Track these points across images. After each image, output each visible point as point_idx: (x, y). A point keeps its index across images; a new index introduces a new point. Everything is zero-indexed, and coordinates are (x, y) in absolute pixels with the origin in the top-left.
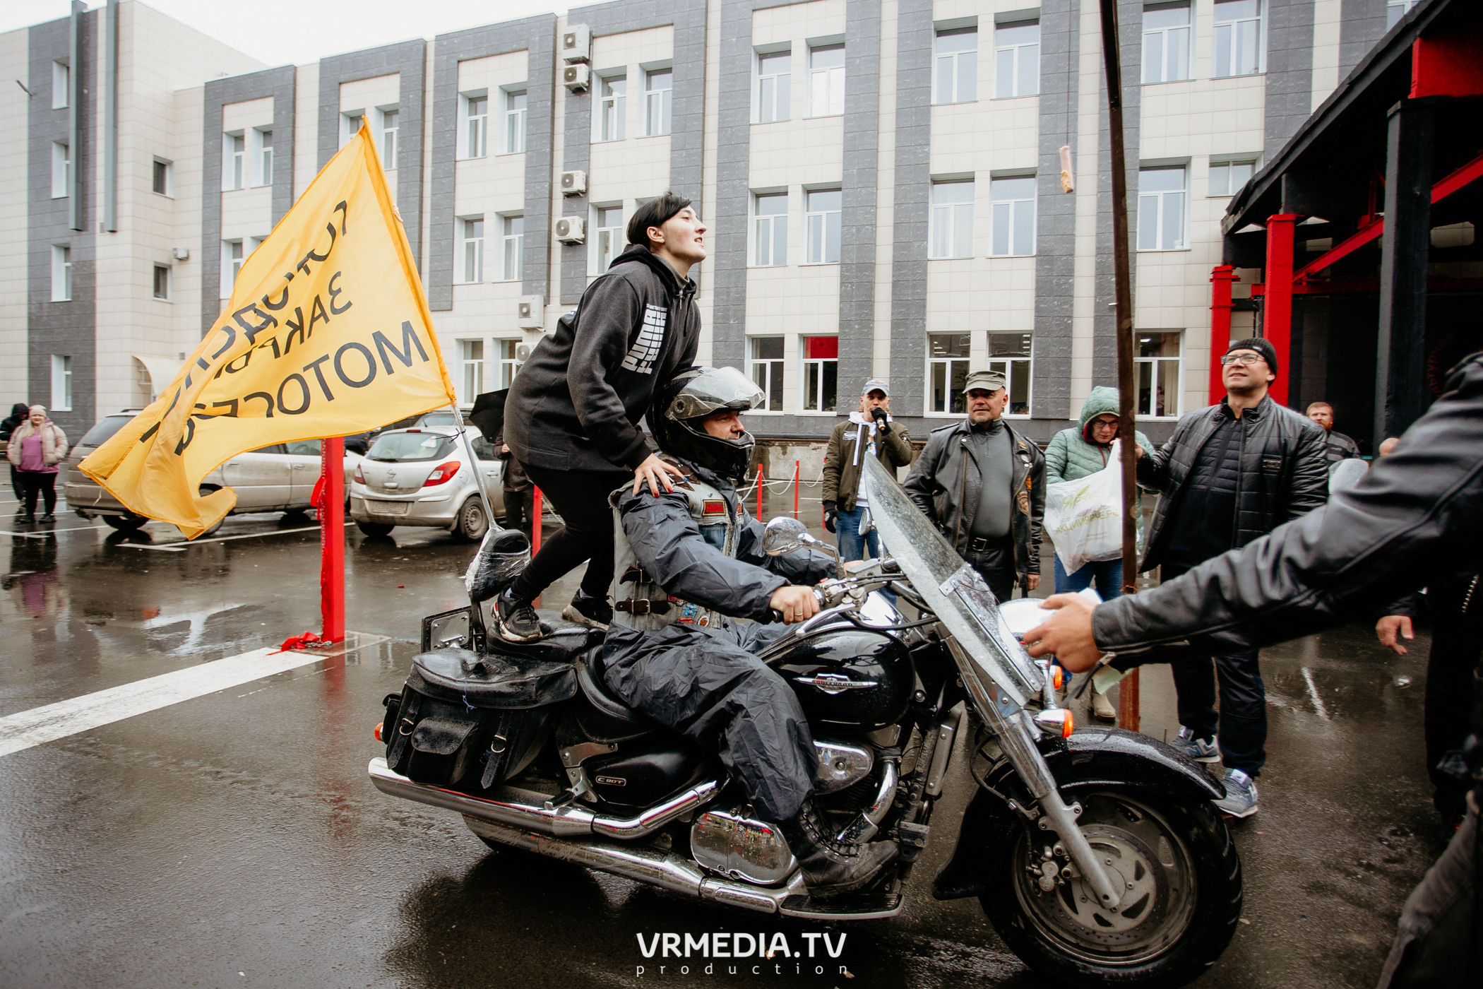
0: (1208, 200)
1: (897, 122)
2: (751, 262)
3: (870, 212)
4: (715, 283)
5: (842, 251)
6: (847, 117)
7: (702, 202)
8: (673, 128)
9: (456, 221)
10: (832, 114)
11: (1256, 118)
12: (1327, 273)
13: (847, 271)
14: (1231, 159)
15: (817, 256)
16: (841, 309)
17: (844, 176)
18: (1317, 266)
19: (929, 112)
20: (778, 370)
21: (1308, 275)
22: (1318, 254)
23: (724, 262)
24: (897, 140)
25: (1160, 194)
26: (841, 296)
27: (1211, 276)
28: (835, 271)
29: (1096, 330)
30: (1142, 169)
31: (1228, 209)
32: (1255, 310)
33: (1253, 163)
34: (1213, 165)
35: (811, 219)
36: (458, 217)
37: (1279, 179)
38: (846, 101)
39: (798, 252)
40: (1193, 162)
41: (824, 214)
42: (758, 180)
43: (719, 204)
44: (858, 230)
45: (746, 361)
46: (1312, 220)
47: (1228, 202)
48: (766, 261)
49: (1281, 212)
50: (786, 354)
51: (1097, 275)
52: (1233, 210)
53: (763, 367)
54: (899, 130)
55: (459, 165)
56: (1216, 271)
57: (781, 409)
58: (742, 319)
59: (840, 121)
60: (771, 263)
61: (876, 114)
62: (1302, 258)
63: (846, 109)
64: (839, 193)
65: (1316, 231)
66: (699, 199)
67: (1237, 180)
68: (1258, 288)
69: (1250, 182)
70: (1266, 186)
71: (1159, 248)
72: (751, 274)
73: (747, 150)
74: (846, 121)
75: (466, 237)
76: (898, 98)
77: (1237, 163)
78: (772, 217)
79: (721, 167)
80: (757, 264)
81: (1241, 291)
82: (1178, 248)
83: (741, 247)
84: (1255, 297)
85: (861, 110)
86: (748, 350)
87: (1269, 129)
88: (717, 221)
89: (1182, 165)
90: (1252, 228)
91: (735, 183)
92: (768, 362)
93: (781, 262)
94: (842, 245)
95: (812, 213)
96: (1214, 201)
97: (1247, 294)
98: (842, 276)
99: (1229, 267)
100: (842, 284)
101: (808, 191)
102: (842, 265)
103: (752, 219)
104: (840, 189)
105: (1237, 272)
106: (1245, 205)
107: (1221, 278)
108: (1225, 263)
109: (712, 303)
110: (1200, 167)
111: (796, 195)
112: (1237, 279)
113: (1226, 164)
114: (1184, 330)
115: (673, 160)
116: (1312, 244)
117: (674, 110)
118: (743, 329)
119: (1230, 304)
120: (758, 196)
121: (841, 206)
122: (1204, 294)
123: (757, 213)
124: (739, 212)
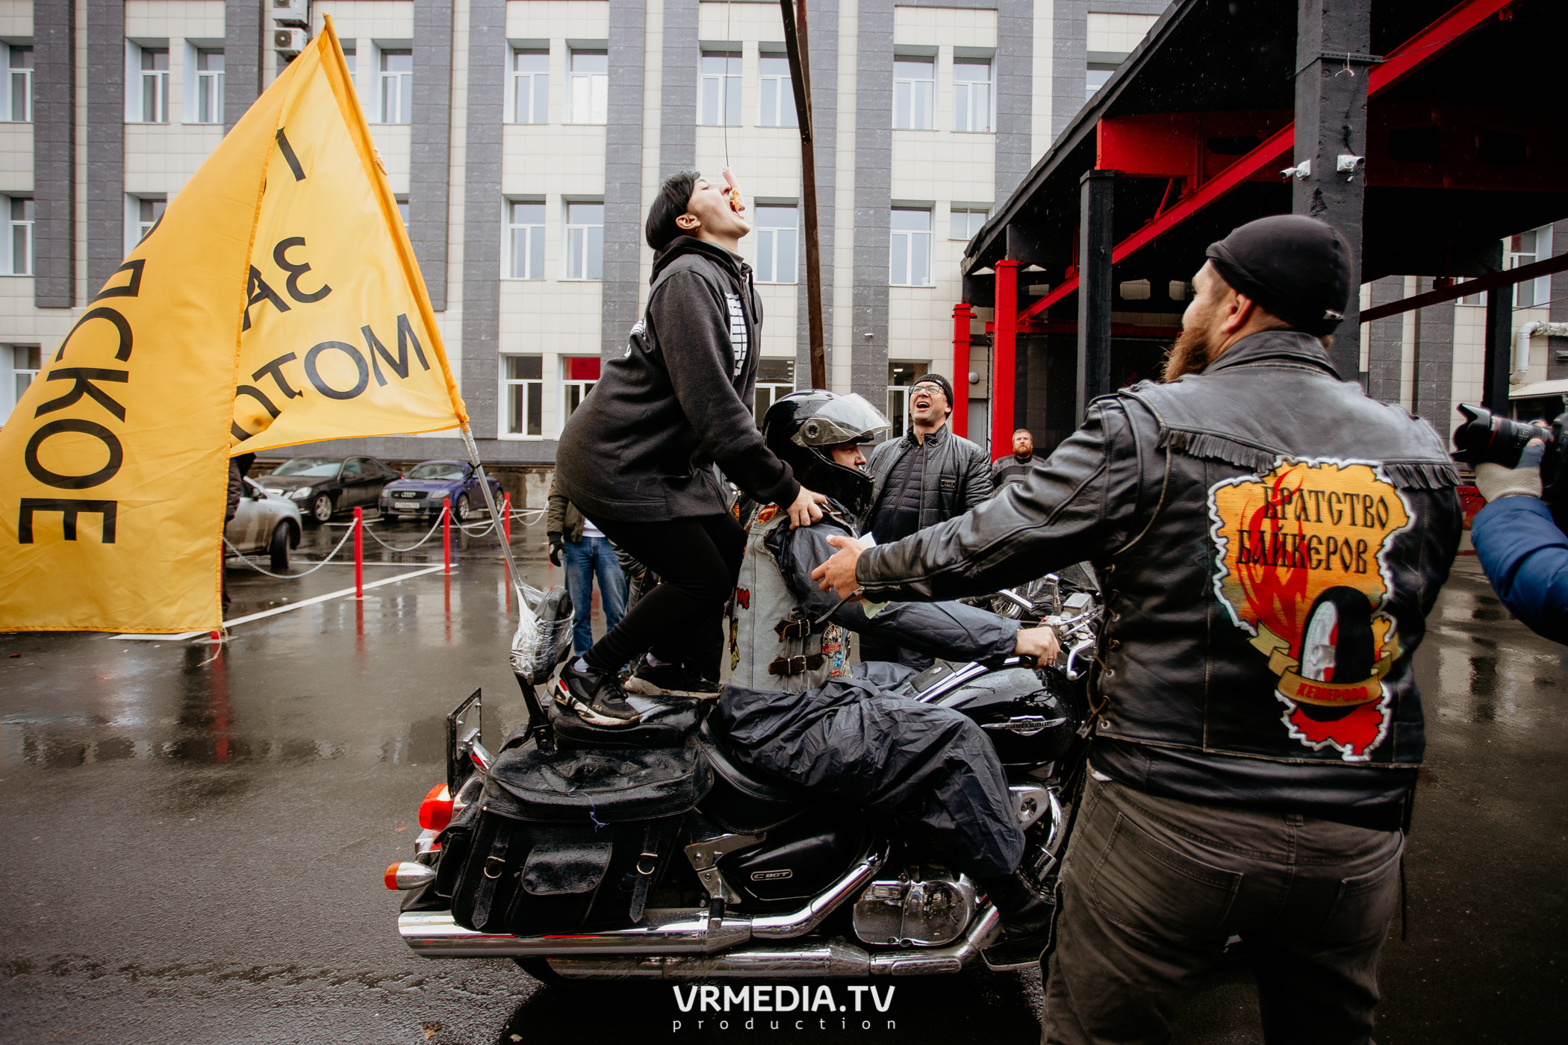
0: (950, 243)
1: (662, 138)
2: (505, 273)
3: (633, 230)
4: (465, 294)
5: (604, 268)
6: (610, 128)
7: (448, 204)
8: (413, 117)
9: (126, 198)
10: (593, 123)
11: (988, 172)
12: (1045, 316)
13: (609, 289)
14: (969, 206)
15: (578, 272)
16: (604, 330)
17: (607, 190)
18: (1037, 309)
19: (694, 133)
20: (536, 392)
21: (1030, 316)
22: (1037, 298)
23: (474, 272)
24: (662, 157)
25: (910, 233)
26: (604, 315)
27: (953, 313)
28: (597, 288)
29: (853, 359)
30: (894, 208)
31: (965, 252)
32: (989, 346)
33: (986, 212)
34: (953, 210)
35: (572, 232)
36: (130, 194)
37: (1005, 228)
38: (609, 111)
39: (557, 265)
40: (937, 206)
41: (585, 227)
42: (512, 185)
43: (467, 209)
44: (622, 247)
45: (500, 382)
46: (1033, 268)
47: (965, 246)
48: (522, 274)
49: (1006, 258)
50: (544, 375)
51: (854, 306)
52: (970, 253)
53: (519, 388)
54: (664, 147)
55: (128, 129)
56: (957, 308)
57: (539, 433)
58: (495, 334)
59: (603, 131)
60: (528, 276)
61: (641, 128)
62: (1025, 301)
63: (609, 119)
64: (601, 207)
65: (1036, 277)
66: (444, 200)
67: (972, 227)
68: (990, 325)
69: (982, 229)
70: (995, 234)
71: (909, 283)
72: (504, 287)
73: (501, 151)
74: (609, 132)
75: (142, 220)
76: (663, 114)
77: (973, 211)
78: (528, 227)
79: (470, 167)
80: (512, 276)
81: (977, 328)
82: (926, 285)
83: (493, 257)
84: (989, 333)
85: (624, 122)
86: (503, 369)
87: (998, 183)
88: (466, 227)
89: (928, 208)
90: (986, 271)
91: (487, 186)
92: (525, 383)
93: (538, 275)
94: (605, 262)
95: (572, 226)
96: (955, 244)
97: (982, 331)
98: (604, 295)
99: (968, 305)
100: (605, 302)
101: (569, 202)
102: (605, 282)
103: (506, 228)
104: (602, 203)
105: (974, 310)
106: (979, 250)
107: (961, 315)
108: (964, 301)
109: (460, 317)
110: (942, 210)
111: (554, 206)
112: (975, 317)
113: (965, 211)
114: (931, 361)
115: (413, 154)
116: (1034, 289)
117: (414, 97)
118: (497, 346)
119: (968, 339)
120: (513, 202)
121: (603, 221)
122: (947, 329)
123: (512, 221)
124: (491, 219)
